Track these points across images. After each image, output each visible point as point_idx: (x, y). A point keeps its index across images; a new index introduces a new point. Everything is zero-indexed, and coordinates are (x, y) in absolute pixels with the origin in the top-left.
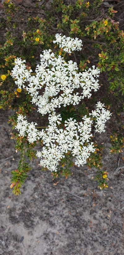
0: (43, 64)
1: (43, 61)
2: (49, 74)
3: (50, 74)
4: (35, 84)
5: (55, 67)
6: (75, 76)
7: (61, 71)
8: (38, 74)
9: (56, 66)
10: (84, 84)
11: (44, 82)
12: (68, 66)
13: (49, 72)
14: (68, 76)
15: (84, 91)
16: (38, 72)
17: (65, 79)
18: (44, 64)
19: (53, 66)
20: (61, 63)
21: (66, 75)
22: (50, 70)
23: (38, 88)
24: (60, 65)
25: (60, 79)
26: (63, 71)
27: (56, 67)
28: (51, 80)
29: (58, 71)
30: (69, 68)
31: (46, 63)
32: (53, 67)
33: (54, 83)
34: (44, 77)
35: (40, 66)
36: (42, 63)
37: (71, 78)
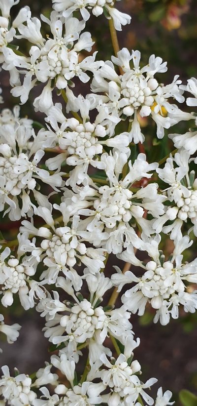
0: (172, 100)
1: (187, 95)
2: (110, 143)
3: (107, 149)
4: (34, 50)
5: (155, 178)
6: (116, 314)
7: (133, 222)
8: (107, 69)
9: (163, 186)
10: (70, 374)
11: (54, 114)
12: (169, 265)
13: (122, 141)
14: (113, 264)
15: (28, 381)
16: (119, 70)
17: (83, 249)
18: (169, 107)
19: (162, 166)
20: (184, 217)
21: (116, 251)
22: (135, 150)
23: (14, 79)
24: (172, 213)
25: (82, 217)
26: (138, 230)
27: (154, 186)
28: (71, 161)
29: (128, 204)
30: (160, 271)
31: (177, 115)
32: (154, 166)
33: (55, 181)
34: (85, 114)
35: (158, 77)
36: (175, 89)
37: (100, 286)
